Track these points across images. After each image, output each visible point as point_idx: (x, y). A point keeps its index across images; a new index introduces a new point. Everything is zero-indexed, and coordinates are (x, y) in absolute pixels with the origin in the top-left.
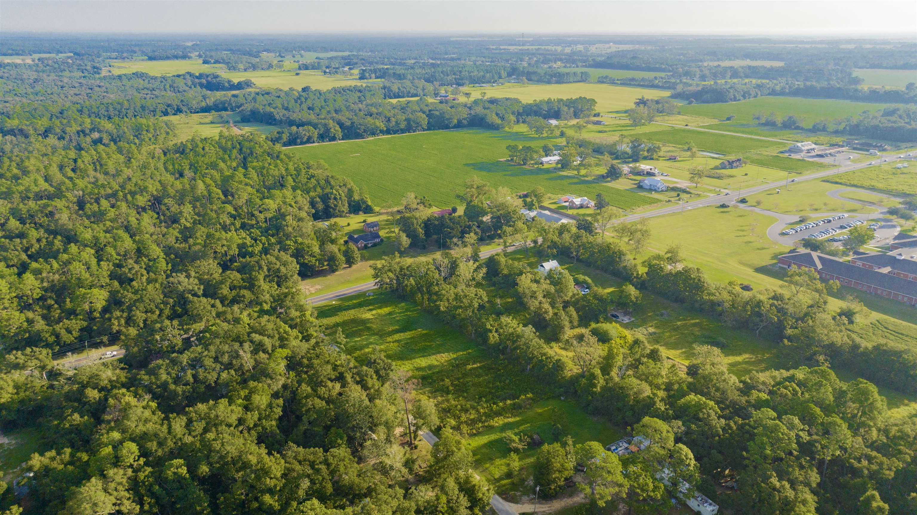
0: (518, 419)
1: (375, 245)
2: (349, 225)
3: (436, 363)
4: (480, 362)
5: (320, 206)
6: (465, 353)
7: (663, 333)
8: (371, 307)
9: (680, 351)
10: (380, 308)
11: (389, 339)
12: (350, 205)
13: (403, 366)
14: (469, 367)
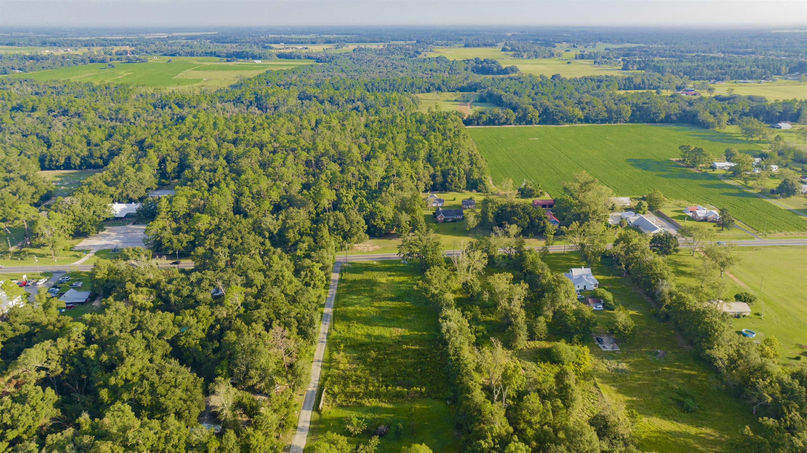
0: (391, 406)
1: (454, 221)
2: (454, 199)
3: (387, 335)
4: (420, 345)
5: (439, 179)
6: (420, 333)
7: (633, 373)
8: (393, 273)
9: (629, 398)
10: (399, 276)
11: (376, 304)
12: (468, 182)
13: (360, 329)
14: (405, 347)
